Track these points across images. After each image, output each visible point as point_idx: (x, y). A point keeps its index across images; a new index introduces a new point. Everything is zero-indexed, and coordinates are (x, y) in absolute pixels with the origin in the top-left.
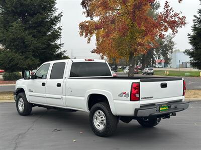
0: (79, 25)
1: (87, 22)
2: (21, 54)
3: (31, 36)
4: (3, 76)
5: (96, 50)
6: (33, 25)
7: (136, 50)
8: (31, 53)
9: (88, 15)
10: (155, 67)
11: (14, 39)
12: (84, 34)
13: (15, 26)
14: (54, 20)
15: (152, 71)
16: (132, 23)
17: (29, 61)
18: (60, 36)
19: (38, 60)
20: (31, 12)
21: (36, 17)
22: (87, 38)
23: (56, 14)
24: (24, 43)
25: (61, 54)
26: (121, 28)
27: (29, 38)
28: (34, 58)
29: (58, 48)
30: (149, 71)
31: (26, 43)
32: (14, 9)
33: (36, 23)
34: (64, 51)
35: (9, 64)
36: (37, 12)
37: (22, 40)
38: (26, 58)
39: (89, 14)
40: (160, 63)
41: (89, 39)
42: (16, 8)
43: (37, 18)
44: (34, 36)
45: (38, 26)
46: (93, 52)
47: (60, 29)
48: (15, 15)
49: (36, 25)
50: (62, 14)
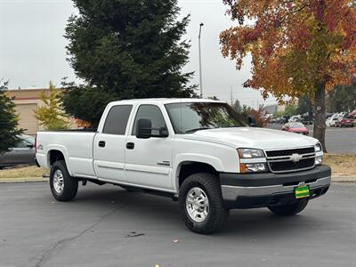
0: (221, 37)
1: (235, 29)
2: (114, 94)
3: (133, 60)
5: (252, 82)
7: (328, 78)
8: (133, 91)
9: (234, 16)
11: (103, 67)
13: (103, 43)
14: (175, 30)
16: (319, 25)
18: (187, 58)
20: (134, 17)
22: (235, 60)
23: (179, 18)
24: (120, 74)
25: (189, 91)
29: (184, 81)
31: (124, 73)
32: (103, 14)
33: (142, 37)
34: (194, 86)
37: (117, 66)
39: (236, 13)
41: (240, 62)
42: (107, 12)
43: (144, 28)
44: (137, 61)
45: (146, 43)
46: (245, 86)
47: (186, 45)
48: (106, 25)
49: (142, 41)
50: (189, 18)
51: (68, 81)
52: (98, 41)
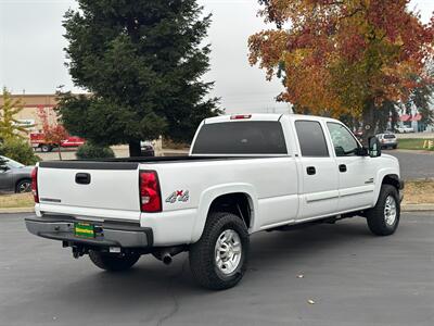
0: (250, 42)
1: (267, 33)
2: (129, 107)
3: (151, 67)
4: (77, 155)
5: (285, 95)
6: (154, 44)
8: (150, 104)
9: (271, 18)
10: (397, 132)
11: (115, 75)
12: (260, 60)
13: (116, 47)
14: (193, 32)
15: (393, 141)
16: (372, 33)
17: (146, 122)
18: (207, 65)
19: (165, 118)
20: (150, 15)
21: (158, 26)
22: (265, 70)
23: (200, 18)
24: (136, 83)
25: (209, 105)
26: (349, 43)
27: (146, 73)
28: (156, 116)
29: (203, 92)
30: (387, 141)
31: (140, 83)
32: (113, 10)
33: (159, 39)
34: (216, 99)
35: (105, 128)
36: (162, 17)
37: (133, 74)
38: (141, 115)
39: (274, 14)
40: (408, 123)
42: (117, 9)
44: (156, 69)
45: (163, 47)
46: (279, 100)
47: (206, 50)
48: (116, 24)
49: (159, 45)
50: (211, 18)
51: (64, 90)
52: (108, 44)
